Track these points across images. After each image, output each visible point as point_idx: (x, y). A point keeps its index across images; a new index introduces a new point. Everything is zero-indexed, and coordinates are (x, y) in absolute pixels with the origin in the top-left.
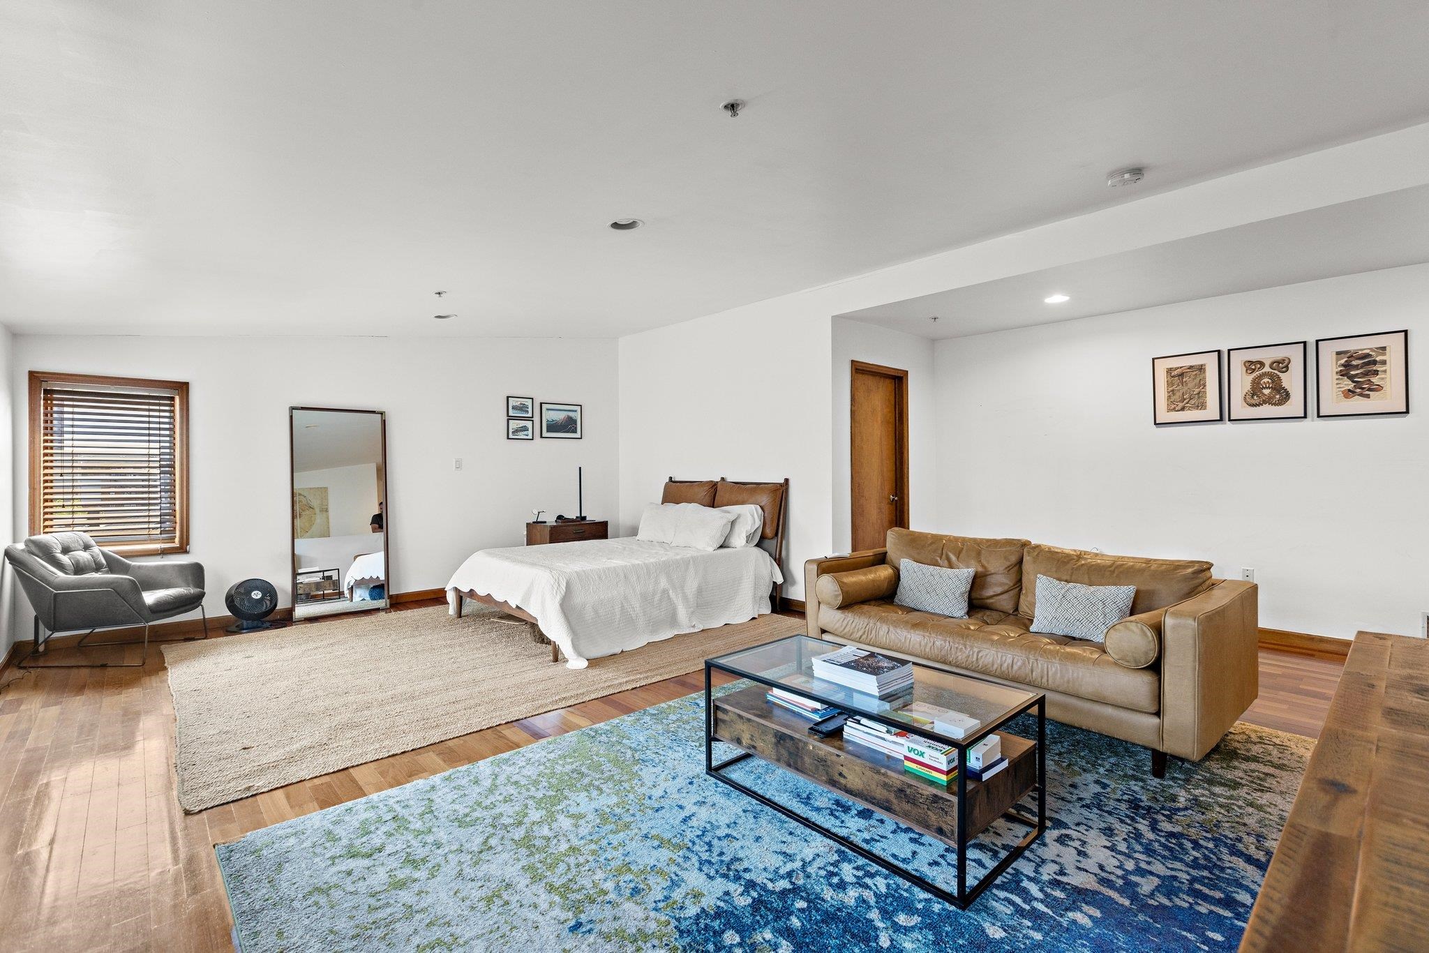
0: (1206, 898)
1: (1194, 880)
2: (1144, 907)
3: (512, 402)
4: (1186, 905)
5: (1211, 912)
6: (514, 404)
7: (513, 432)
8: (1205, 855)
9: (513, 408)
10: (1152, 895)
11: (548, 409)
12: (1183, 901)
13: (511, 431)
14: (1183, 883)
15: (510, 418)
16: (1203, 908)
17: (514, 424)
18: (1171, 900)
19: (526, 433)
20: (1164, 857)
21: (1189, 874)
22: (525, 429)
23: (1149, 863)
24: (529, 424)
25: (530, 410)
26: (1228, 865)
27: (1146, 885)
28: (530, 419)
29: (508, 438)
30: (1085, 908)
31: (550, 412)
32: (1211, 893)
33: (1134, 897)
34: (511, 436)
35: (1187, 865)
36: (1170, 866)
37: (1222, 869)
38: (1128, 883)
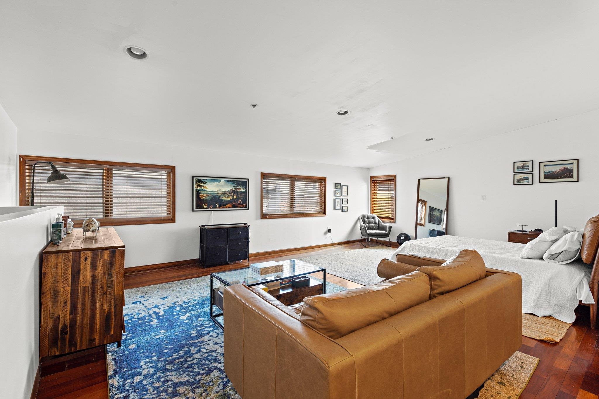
0: (178, 358)
1: (186, 361)
2: (186, 344)
3: (517, 165)
4: (179, 352)
5: (173, 356)
6: (518, 166)
7: (517, 181)
8: (193, 372)
9: (518, 168)
10: (189, 348)
11: (545, 166)
12: (181, 353)
13: (516, 180)
14: (187, 357)
15: (515, 173)
16: (175, 355)
17: (518, 177)
18: (184, 351)
19: (527, 181)
20: (201, 361)
21: (189, 361)
22: (527, 178)
23: (201, 355)
24: (530, 176)
25: (530, 168)
26: (184, 375)
27: (193, 350)
28: (532, 173)
29: (514, 184)
30: (195, 334)
31: (547, 167)
32: (178, 361)
33: (192, 344)
34: (516, 183)
35: (192, 364)
36: (196, 359)
37: (184, 372)
38: (197, 346)
